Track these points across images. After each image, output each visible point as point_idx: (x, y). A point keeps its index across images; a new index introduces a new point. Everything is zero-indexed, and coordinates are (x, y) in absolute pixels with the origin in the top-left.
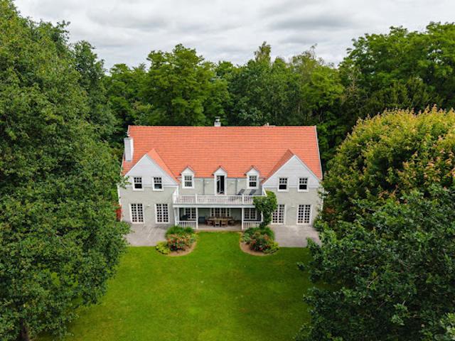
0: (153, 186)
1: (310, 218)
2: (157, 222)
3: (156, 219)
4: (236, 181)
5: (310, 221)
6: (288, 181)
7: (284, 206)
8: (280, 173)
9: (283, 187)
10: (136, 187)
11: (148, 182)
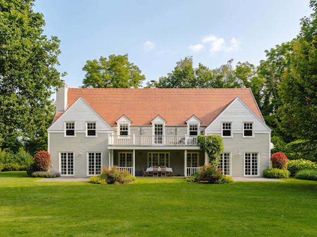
0: (86, 132)
1: (258, 169)
2: (88, 175)
3: (88, 171)
4: (176, 130)
5: (258, 172)
6: (232, 126)
7: (228, 154)
8: (223, 118)
9: (227, 133)
10: (67, 134)
11: (81, 128)
